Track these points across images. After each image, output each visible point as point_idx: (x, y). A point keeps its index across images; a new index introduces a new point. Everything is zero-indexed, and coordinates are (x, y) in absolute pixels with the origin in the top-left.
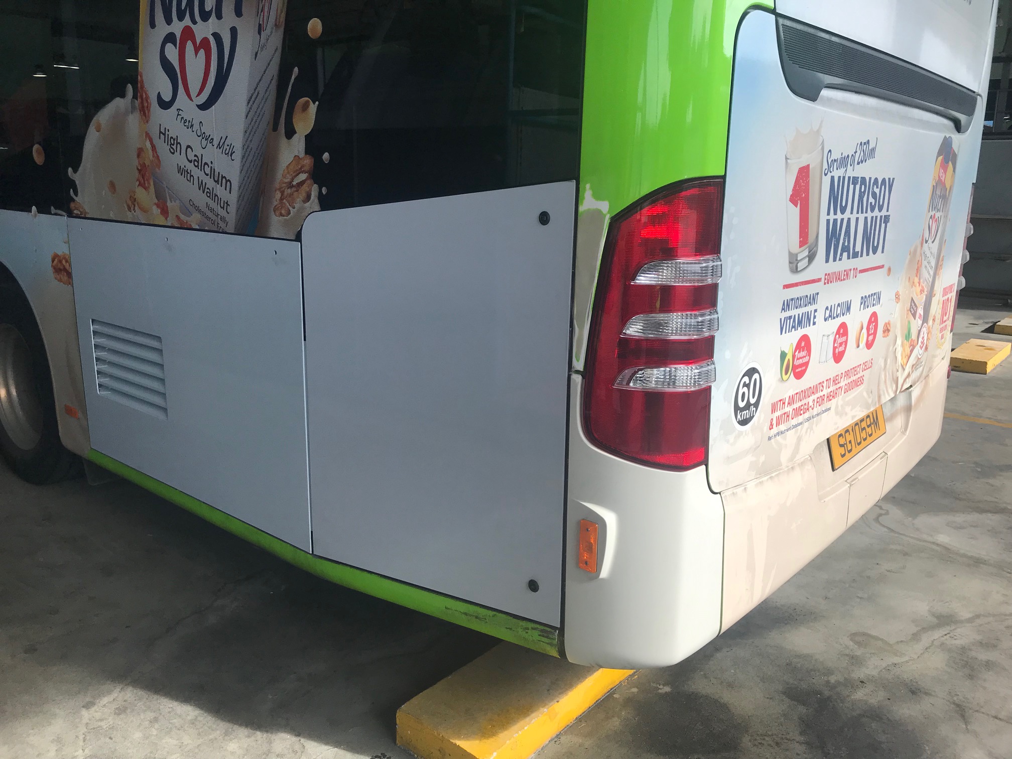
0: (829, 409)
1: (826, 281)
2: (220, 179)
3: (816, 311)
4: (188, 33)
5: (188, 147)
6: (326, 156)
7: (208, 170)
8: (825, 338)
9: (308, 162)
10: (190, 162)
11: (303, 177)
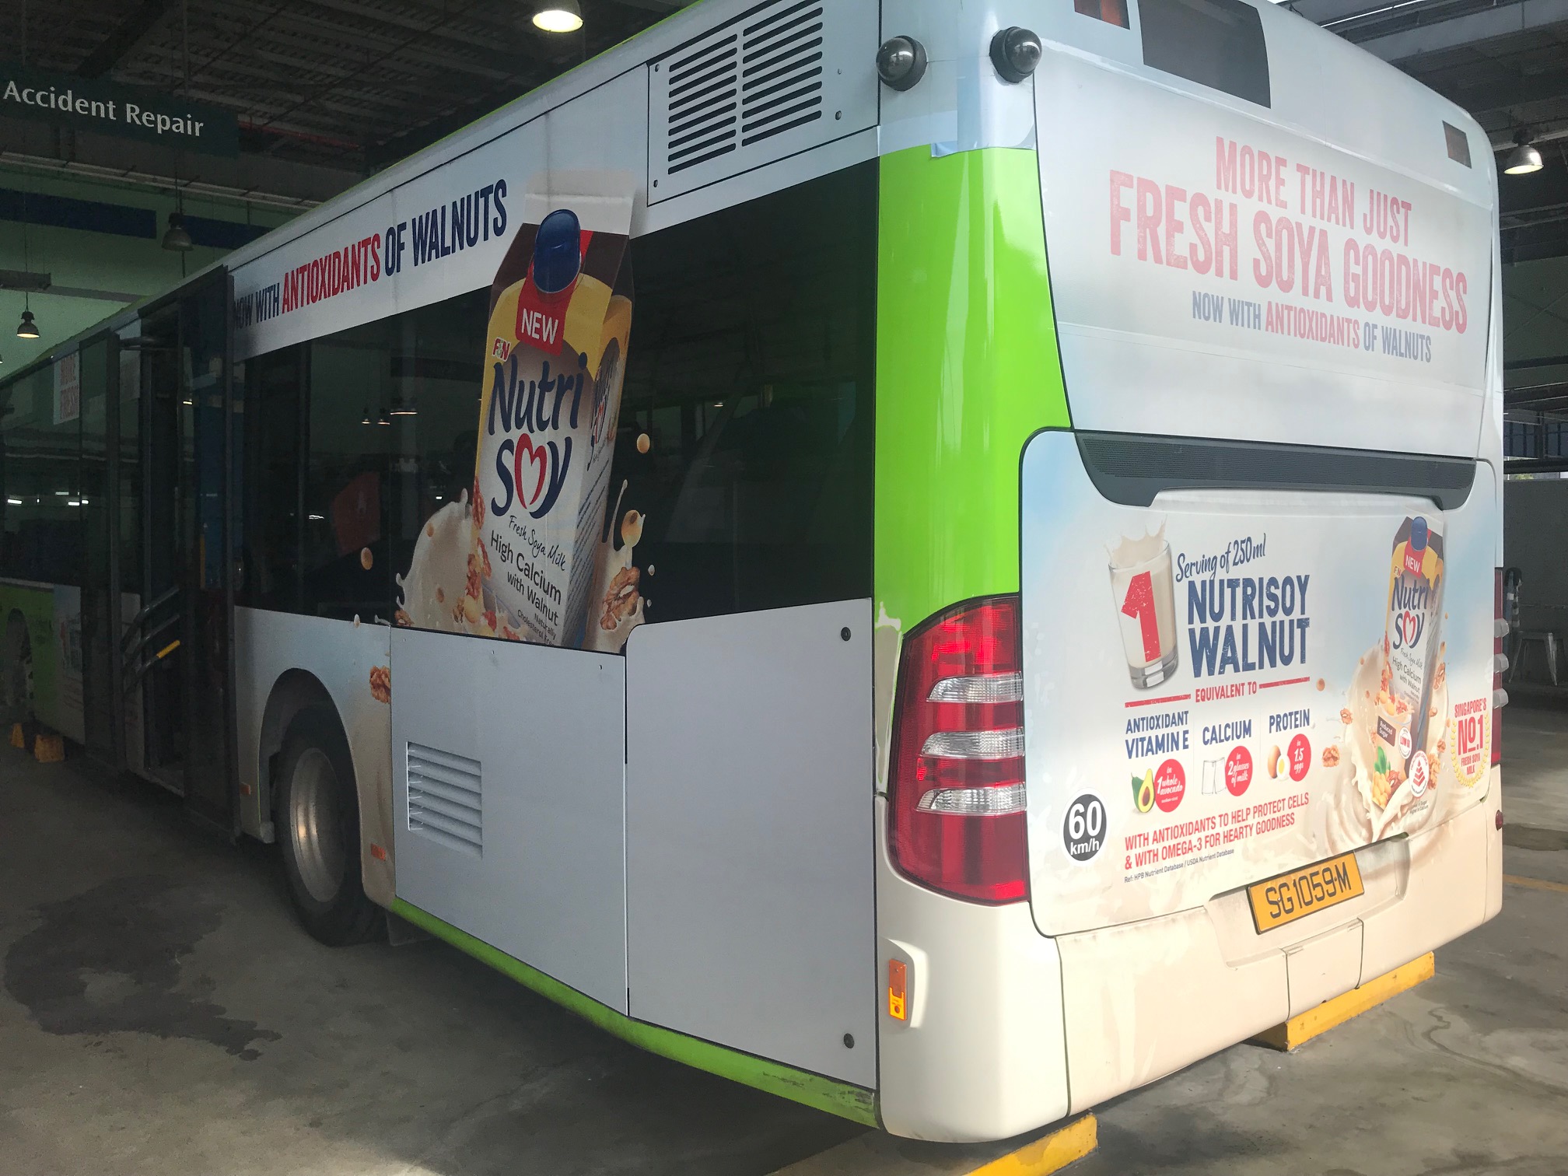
0: (1232, 851)
1: (1199, 698)
2: (551, 590)
3: (1186, 732)
4: (525, 441)
5: (520, 555)
6: (651, 569)
7: (538, 580)
8: (1208, 765)
9: (634, 574)
10: (521, 570)
11: (629, 589)
